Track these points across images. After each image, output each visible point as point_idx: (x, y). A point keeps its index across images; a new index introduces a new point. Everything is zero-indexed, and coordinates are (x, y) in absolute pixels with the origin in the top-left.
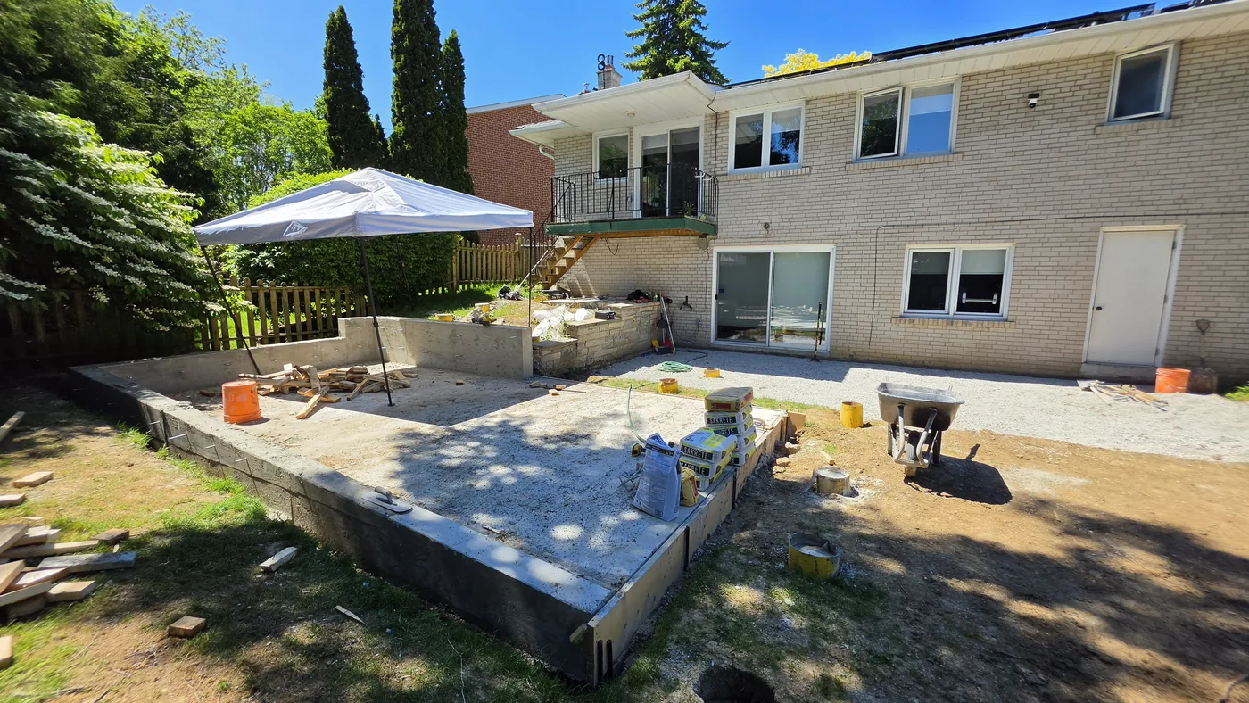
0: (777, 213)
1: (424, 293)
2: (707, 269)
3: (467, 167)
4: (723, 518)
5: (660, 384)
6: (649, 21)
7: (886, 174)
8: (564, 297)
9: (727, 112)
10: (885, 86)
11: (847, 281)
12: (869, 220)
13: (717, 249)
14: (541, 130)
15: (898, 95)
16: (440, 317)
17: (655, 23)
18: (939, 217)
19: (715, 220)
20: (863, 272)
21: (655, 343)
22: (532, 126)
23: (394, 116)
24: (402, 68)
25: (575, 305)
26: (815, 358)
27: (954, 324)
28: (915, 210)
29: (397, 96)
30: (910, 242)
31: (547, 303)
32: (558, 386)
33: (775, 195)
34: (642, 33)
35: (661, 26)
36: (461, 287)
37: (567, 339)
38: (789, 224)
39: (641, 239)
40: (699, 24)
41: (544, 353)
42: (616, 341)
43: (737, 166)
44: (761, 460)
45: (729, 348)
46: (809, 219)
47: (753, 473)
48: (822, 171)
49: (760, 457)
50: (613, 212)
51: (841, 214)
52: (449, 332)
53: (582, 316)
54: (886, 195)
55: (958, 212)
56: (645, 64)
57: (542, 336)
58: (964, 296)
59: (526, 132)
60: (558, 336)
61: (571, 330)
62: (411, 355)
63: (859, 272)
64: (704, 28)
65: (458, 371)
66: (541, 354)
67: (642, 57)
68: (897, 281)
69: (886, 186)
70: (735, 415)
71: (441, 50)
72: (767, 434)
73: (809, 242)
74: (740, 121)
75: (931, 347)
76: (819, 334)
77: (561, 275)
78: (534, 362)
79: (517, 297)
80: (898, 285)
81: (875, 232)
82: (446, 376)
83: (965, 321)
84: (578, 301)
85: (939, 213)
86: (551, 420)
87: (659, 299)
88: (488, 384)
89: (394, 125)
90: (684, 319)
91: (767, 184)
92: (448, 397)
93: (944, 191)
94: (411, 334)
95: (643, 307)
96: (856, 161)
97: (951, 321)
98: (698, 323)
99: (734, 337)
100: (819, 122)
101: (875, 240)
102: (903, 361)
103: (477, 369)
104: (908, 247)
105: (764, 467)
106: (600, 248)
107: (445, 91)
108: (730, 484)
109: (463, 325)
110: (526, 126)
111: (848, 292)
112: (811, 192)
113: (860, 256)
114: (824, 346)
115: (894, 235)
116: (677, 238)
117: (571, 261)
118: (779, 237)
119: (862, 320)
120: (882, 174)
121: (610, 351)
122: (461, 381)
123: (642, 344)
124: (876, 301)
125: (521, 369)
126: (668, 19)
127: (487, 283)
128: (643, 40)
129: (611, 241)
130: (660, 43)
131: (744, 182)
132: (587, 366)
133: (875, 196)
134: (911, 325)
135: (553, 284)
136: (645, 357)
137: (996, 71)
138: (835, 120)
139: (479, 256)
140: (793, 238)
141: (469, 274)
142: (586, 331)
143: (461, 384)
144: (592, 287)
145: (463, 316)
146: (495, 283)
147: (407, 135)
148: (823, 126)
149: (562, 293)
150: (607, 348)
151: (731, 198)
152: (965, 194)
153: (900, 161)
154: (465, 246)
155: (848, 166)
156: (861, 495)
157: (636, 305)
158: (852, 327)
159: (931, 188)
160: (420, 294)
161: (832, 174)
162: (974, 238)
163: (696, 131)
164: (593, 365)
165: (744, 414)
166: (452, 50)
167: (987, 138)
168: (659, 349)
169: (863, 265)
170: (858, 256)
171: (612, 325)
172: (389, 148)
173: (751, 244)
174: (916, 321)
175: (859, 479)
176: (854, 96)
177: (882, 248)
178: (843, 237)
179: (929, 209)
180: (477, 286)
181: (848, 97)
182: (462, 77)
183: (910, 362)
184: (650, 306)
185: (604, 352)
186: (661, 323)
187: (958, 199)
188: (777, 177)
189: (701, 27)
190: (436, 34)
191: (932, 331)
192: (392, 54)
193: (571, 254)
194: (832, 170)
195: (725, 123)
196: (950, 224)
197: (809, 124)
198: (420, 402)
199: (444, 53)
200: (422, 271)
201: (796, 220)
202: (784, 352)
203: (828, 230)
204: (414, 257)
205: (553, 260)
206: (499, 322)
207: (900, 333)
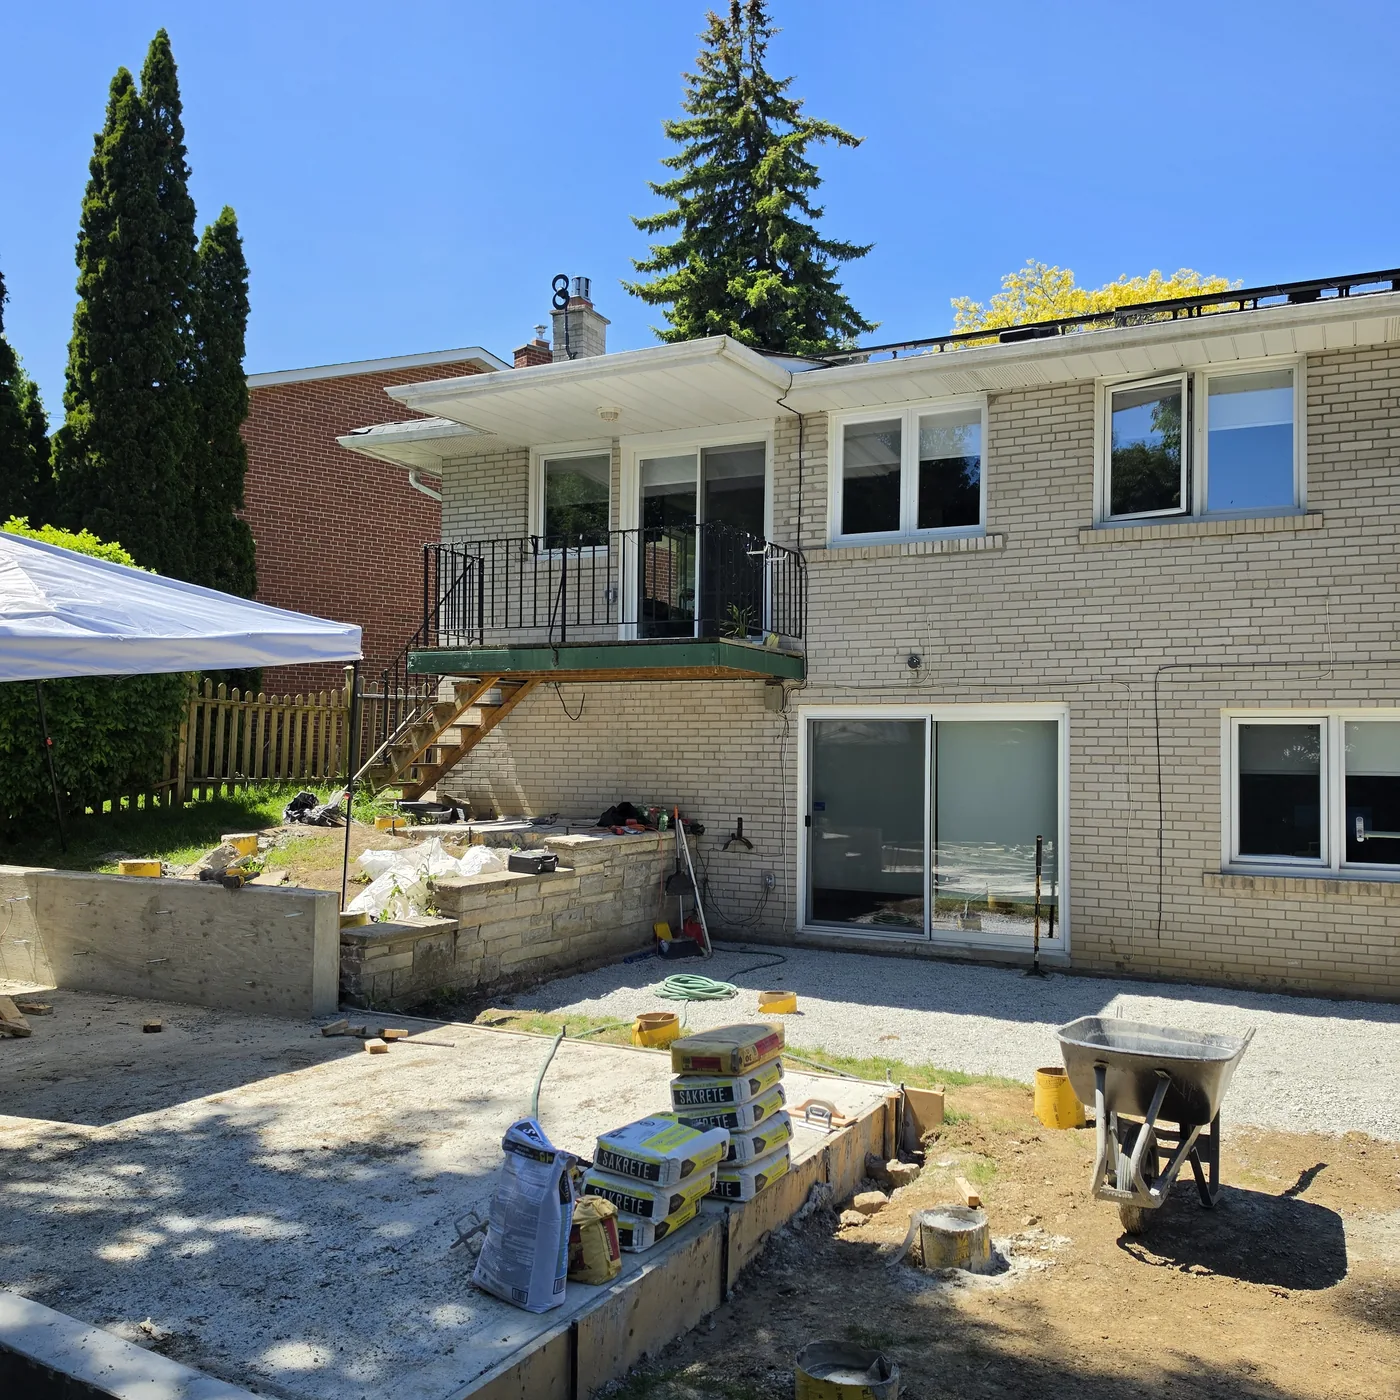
0: (936, 633)
1: (98, 808)
2: (786, 756)
3: (240, 506)
4: (693, 1321)
5: (636, 1026)
6: (690, 195)
7: (1166, 552)
8: (454, 818)
9: (822, 414)
10: (1150, 371)
11: (1098, 787)
12: (1138, 652)
13: (806, 712)
14: (410, 439)
15: (1180, 389)
16: (130, 868)
17: (702, 198)
18: (1285, 648)
19: (800, 645)
20: (1133, 769)
21: (663, 930)
22: (390, 428)
23: (72, 388)
24: (99, 285)
25: (471, 839)
26: (1036, 967)
27: (1343, 891)
28: (1233, 631)
29: (82, 346)
30: (1229, 702)
31: (404, 833)
32: (389, 1033)
33: (931, 593)
34: (673, 221)
35: (718, 208)
36: (196, 793)
37: (432, 921)
38: (963, 657)
39: (636, 686)
40: (803, 203)
41: (369, 953)
42: (560, 923)
43: (847, 528)
44: (813, 1197)
45: (839, 942)
46: (1006, 648)
47: (789, 1225)
48: (1030, 544)
49: (810, 1190)
50: (564, 627)
51: (1075, 637)
52: (142, 902)
53: (477, 865)
54: (1168, 598)
55: (1325, 638)
56: (673, 287)
57: (372, 912)
58: (1360, 825)
59: (377, 439)
60: (413, 913)
61: (443, 897)
62: (44, 959)
63: (1124, 769)
64: (816, 214)
65: (157, 999)
66: (360, 955)
67: (673, 271)
68: (1208, 789)
69: (1167, 579)
70: (732, 1083)
71: (197, 248)
72: (836, 1135)
73: (1009, 698)
74: (852, 434)
75: (1296, 945)
76: (1046, 911)
77: (448, 764)
78: (342, 975)
79: (330, 818)
80: (1211, 799)
81: (1151, 678)
82: (126, 1011)
83: (1366, 884)
84: (480, 828)
85: (1285, 639)
86: (350, 1110)
87: (672, 825)
88: (224, 1029)
89: (70, 408)
90: (735, 873)
91: (912, 569)
92: (118, 1059)
93: (1292, 592)
94: (50, 908)
95: (631, 844)
96: (1101, 525)
97: (1333, 883)
98: (766, 884)
99: (867, 919)
100: (1019, 441)
101: (1151, 695)
102: (1238, 978)
103: (203, 994)
104: (1226, 713)
105: (818, 1212)
106: (541, 706)
107: (198, 338)
108: (710, 1242)
109: (179, 887)
110: (377, 429)
111: (1103, 814)
112: (1009, 588)
113: (1123, 732)
114: (1056, 941)
115: (1193, 686)
116: (717, 685)
117: (473, 734)
118: (943, 686)
119: (1138, 878)
120: (1156, 553)
121: (544, 949)
122: (156, 1022)
123: (627, 932)
124: (1165, 834)
125: (308, 991)
126: (733, 191)
127: (263, 783)
128: (676, 236)
129: (568, 688)
130: (714, 242)
131: (861, 563)
132: (481, 987)
133: (1147, 599)
134: (1248, 891)
135: (429, 785)
136: (634, 965)
137: (1373, 349)
138: (1051, 437)
139: (249, 720)
140: (973, 690)
141: (219, 763)
142: (481, 900)
143: (157, 1029)
144: (521, 796)
145: (186, 865)
146: (284, 784)
147: (96, 434)
148: (1028, 449)
149: (449, 811)
150: (534, 941)
151: (834, 597)
152: (1336, 600)
153: (1193, 526)
154: (215, 695)
155: (1083, 534)
156: (1012, 1270)
157: (611, 840)
158: (1117, 895)
159: (1264, 584)
160: (89, 810)
161: (1051, 551)
162: (1364, 694)
163: (758, 451)
164: (494, 984)
165: (752, 1082)
166: (221, 250)
167: (1369, 483)
168: (672, 945)
169: (1132, 751)
170: (1117, 732)
171: (548, 887)
172: (52, 461)
173: (880, 700)
174: (1259, 882)
175: (1020, 1238)
176: (1089, 388)
177: (1170, 713)
178: (1082, 688)
179: (1265, 631)
180: (237, 789)
181: (1075, 390)
182: (243, 307)
183: (1253, 981)
184: (650, 841)
185: (525, 953)
186: (675, 880)
187: (1321, 610)
188: (933, 555)
189: (806, 210)
190: (188, 213)
191: (1296, 906)
192: (80, 256)
193: (473, 717)
194: (1052, 542)
195: (819, 438)
196: (1311, 663)
197: (997, 443)
198: (46, 1070)
199: (202, 257)
200: (98, 757)
201: (979, 649)
202: (967, 954)
203: (1048, 671)
204: (79, 722)
205: (426, 731)
206: (269, 879)
207: (1225, 911)
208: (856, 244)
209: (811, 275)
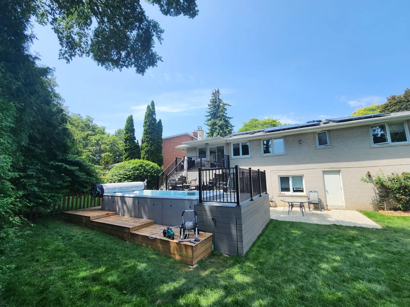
7: (270, 158)
12: (268, 169)
20: (268, 182)
27: (293, 195)
33: (244, 163)
43: (234, 156)
48: (255, 157)
59: (180, 147)
68: (277, 184)
69: (271, 161)
71: (157, 124)
74: (234, 145)
81: (270, 172)
83: (296, 195)
93: (284, 162)
100: (253, 146)
112: (253, 162)
124: (272, 190)
130: (214, 118)
131: (236, 160)
133: (268, 163)
137: (291, 135)
138: (256, 145)
151: (233, 164)
152: (289, 163)
153: (273, 155)
155: (261, 156)
163: (223, 147)
166: (160, 124)
167: (292, 150)
174: (284, 195)
177: (272, 176)
181: (259, 140)
188: (244, 158)
189: (226, 114)
191: (288, 198)
195: (230, 145)
197: (250, 146)
207: (280, 199)
208: (231, 117)
209: (226, 121)
